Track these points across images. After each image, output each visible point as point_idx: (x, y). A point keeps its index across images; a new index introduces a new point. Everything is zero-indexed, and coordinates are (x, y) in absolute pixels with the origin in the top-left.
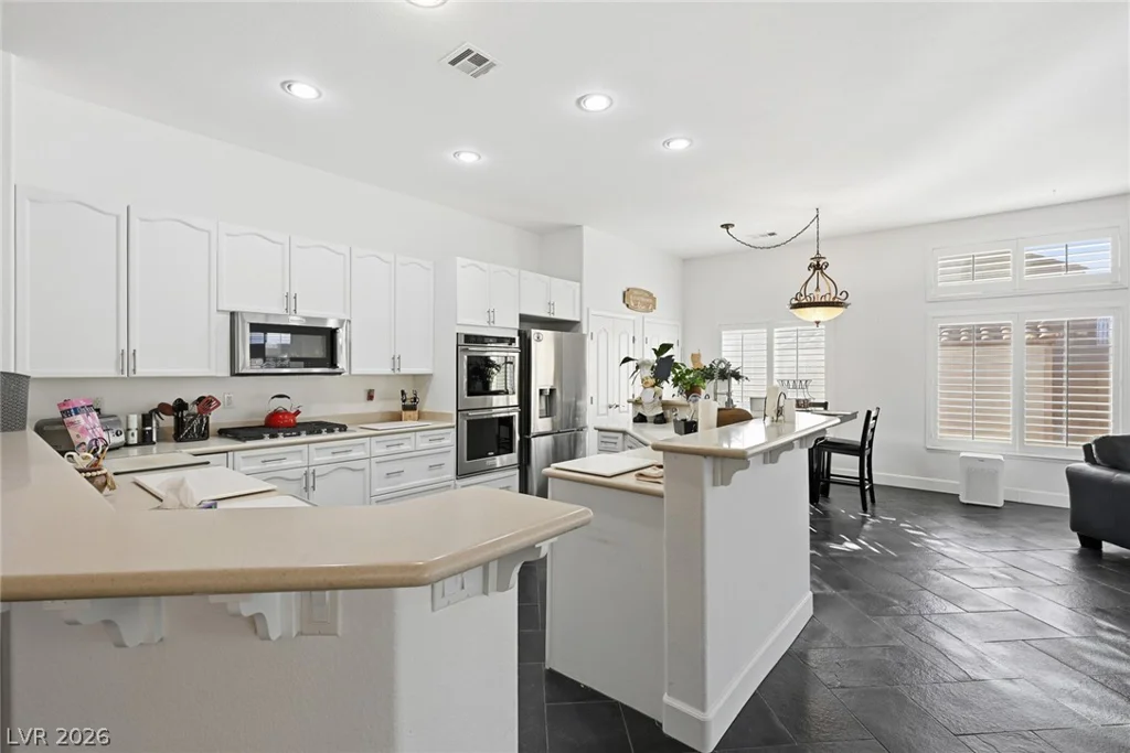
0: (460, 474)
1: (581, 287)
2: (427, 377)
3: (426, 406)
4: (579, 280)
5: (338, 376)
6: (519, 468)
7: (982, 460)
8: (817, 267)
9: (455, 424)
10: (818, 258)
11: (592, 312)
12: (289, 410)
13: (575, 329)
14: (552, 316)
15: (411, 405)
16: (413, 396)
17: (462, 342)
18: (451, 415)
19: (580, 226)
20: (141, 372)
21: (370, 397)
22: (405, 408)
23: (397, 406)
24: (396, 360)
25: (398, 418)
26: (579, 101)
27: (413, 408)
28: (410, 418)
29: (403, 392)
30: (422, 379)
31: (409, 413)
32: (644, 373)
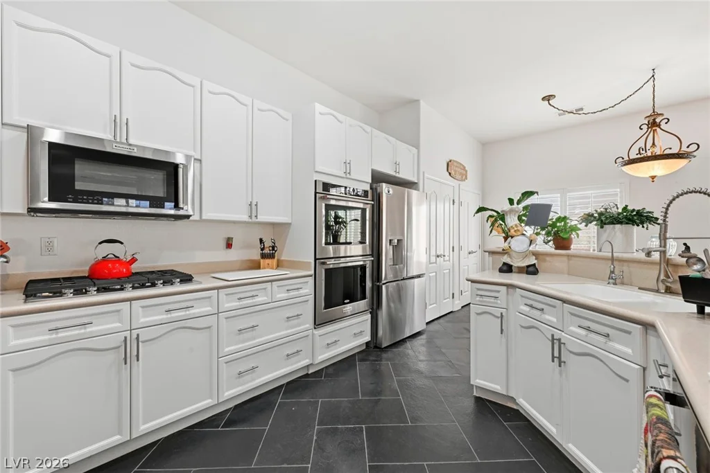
0: (318, 324)
1: (419, 152)
2: (286, 226)
3: (285, 255)
4: (417, 147)
5: (186, 220)
6: (371, 313)
8: (653, 124)
9: (312, 272)
10: (655, 114)
11: (426, 175)
12: (122, 257)
13: (414, 187)
14: (397, 175)
15: (269, 253)
16: (271, 244)
17: (320, 189)
18: (310, 263)
19: (418, 101)
21: (229, 246)
22: (264, 256)
23: (255, 254)
24: (253, 207)
25: (256, 266)
27: (271, 256)
28: (269, 266)
29: (261, 241)
30: (280, 228)
31: (268, 261)
32: (512, 221)
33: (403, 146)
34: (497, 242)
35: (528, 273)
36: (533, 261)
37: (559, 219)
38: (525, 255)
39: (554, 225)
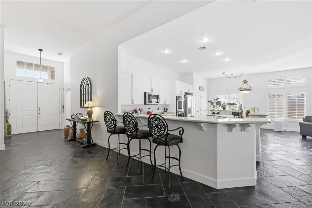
2: (169, 105)
4: (193, 85)
7: (279, 122)
8: (245, 82)
9: (176, 115)
10: (245, 80)
11: (195, 91)
12: (151, 111)
13: (192, 94)
14: (189, 92)
16: (166, 109)
17: (177, 98)
18: (175, 113)
19: (193, 73)
20: (135, 104)
21: (158, 109)
23: (163, 111)
24: (165, 102)
25: (164, 113)
26: (215, 54)
27: (166, 111)
31: (166, 112)
32: (215, 104)
33: (190, 85)
34: (212, 108)
35: (218, 114)
36: (218, 112)
37: (223, 104)
38: (217, 110)
39: (222, 105)
